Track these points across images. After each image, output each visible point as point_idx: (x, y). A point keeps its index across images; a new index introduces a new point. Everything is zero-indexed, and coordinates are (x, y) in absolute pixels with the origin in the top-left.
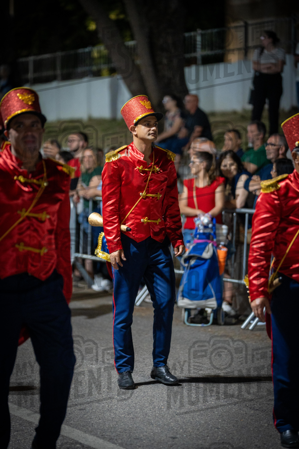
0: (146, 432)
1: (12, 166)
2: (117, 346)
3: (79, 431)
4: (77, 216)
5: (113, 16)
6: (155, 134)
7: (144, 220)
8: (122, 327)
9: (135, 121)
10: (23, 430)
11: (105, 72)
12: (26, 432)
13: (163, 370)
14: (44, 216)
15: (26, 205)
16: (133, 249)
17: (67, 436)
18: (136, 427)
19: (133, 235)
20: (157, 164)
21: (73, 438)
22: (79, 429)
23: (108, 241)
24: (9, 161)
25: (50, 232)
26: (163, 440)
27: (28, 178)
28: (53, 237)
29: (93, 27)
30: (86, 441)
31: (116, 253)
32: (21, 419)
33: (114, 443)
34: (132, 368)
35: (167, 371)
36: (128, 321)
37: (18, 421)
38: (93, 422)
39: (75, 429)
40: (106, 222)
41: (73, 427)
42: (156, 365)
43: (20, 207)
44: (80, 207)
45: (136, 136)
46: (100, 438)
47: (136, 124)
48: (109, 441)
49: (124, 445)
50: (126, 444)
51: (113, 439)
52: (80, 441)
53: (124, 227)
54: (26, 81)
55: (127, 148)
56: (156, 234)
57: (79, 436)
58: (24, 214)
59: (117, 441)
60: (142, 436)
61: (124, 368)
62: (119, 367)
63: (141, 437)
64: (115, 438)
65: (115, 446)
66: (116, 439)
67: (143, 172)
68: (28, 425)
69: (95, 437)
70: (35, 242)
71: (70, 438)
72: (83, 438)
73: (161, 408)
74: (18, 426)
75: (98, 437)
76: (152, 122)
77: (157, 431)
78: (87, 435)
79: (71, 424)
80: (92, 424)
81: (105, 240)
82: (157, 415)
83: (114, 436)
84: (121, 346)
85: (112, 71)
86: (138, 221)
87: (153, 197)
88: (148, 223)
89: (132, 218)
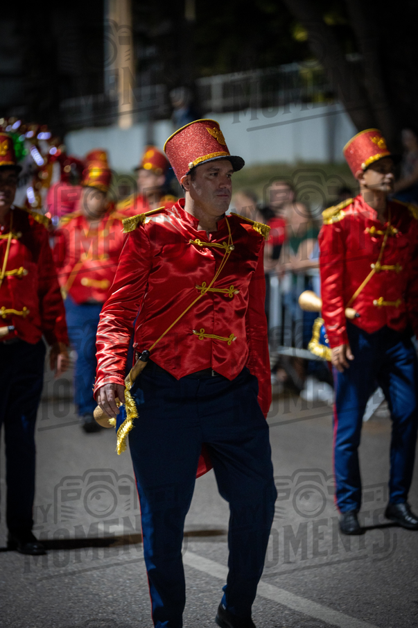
0: (380, 594)
1: (185, 226)
2: (338, 474)
3: (287, 592)
4: (283, 296)
5: (329, 20)
6: (391, 183)
7: (378, 302)
8: (347, 450)
9: (363, 165)
10: (210, 591)
11: (320, 97)
12: (215, 594)
13: (402, 508)
14: (232, 291)
15: (206, 278)
16: (363, 342)
17: (272, 599)
18: (366, 588)
19: (362, 323)
20: (394, 224)
21: (279, 602)
22: (287, 589)
23: (328, 332)
24: (180, 221)
25: (239, 314)
26: (404, 605)
27: (208, 241)
28: (243, 320)
29: (300, 35)
30: (298, 606)
31: (339, 349)
32: (208, 575)
33: (336, 609)
34: (359, 506)
35: (408, 508)
36: (354, 442)
37: (204, 578)
38: (306, 580)
39: (281, 590)
40: (327, 307)
41: (279, 587)
42: (393, 502)
43: (199, 281)
44: (287, 284)
45: (366, 186)
46: (317, 602)
47: (365, 170)
48: (328, 606)
49: (350, 611)
50: (353, 611)
51: (335, 604)
52: (289, 606)
53: (350, 313)
54: (209, 111)
55: (353, 204)
56: (394, 321)
57: (287, 599)
58: (205, 289)
59: (341, 607)
60: (374, 599)
61: (349, 506)
62: (342, 505)
63: (373, 602)
64: (338, 602)
65: (337, 613)
66: (339, 604)
67: (376, 236)
68: (217, 583)
69: (310, 601)
70: (220, 327)
71: (275, 603)
72: (294, 602)
73: (400, 562)
74: (204, 585)
75: (313, 600)
76: (388, 166)
77: (394, 593)
78: (299, 598)
79: (277, 582)
80: (306, 582)
81: (324, 330)
82: (395, 571)
83: (336, 600)
84: (343, 475)
85: (329, 97)
86: (368, 303)
87: (389, 271)
88: (383, 307)
89: (361, 300)
